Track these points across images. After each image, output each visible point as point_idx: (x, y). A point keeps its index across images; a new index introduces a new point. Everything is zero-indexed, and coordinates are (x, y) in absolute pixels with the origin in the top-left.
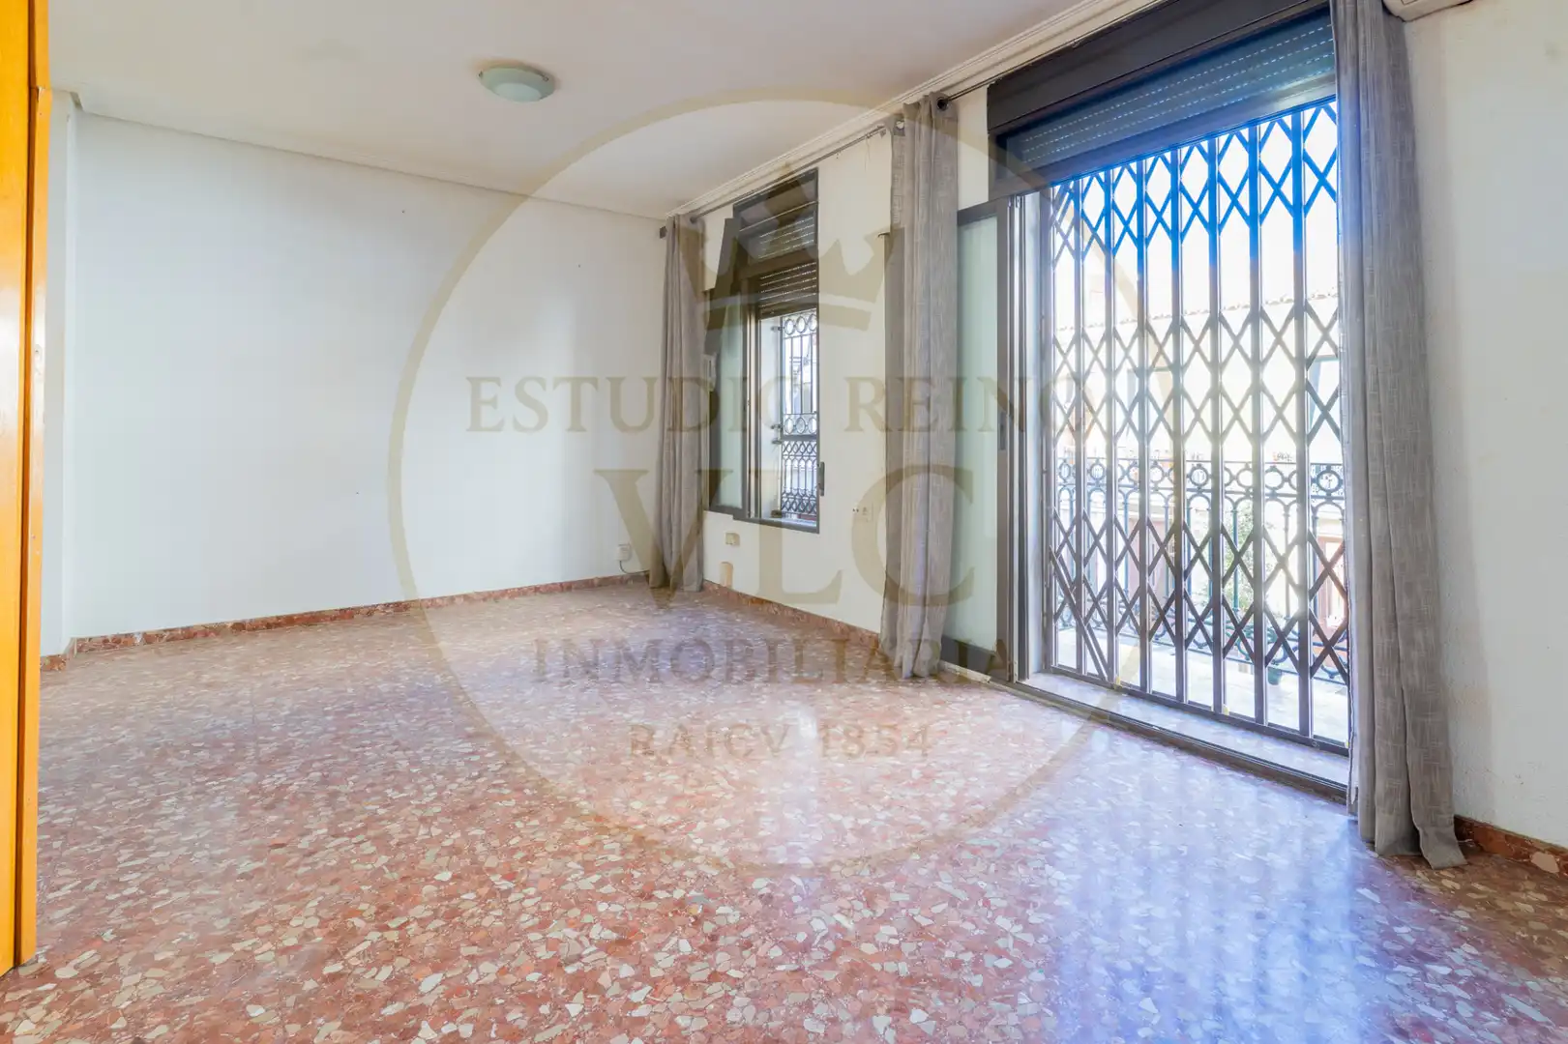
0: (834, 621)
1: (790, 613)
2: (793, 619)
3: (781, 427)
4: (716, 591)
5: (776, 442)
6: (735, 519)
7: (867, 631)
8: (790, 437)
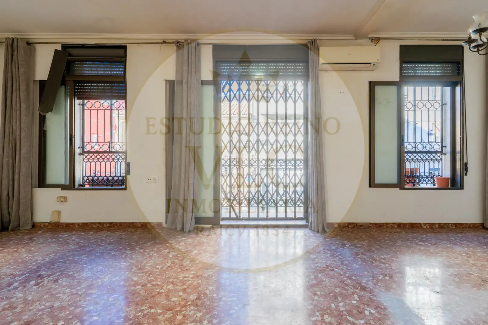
0: (136, 223)
1: (108, 225)
2: (110, 227)
3: (83, 147)
4: (47, 226)
5: (80, 154)
6: (62, 190)
7: (156, 223)
8: (89, 152)
